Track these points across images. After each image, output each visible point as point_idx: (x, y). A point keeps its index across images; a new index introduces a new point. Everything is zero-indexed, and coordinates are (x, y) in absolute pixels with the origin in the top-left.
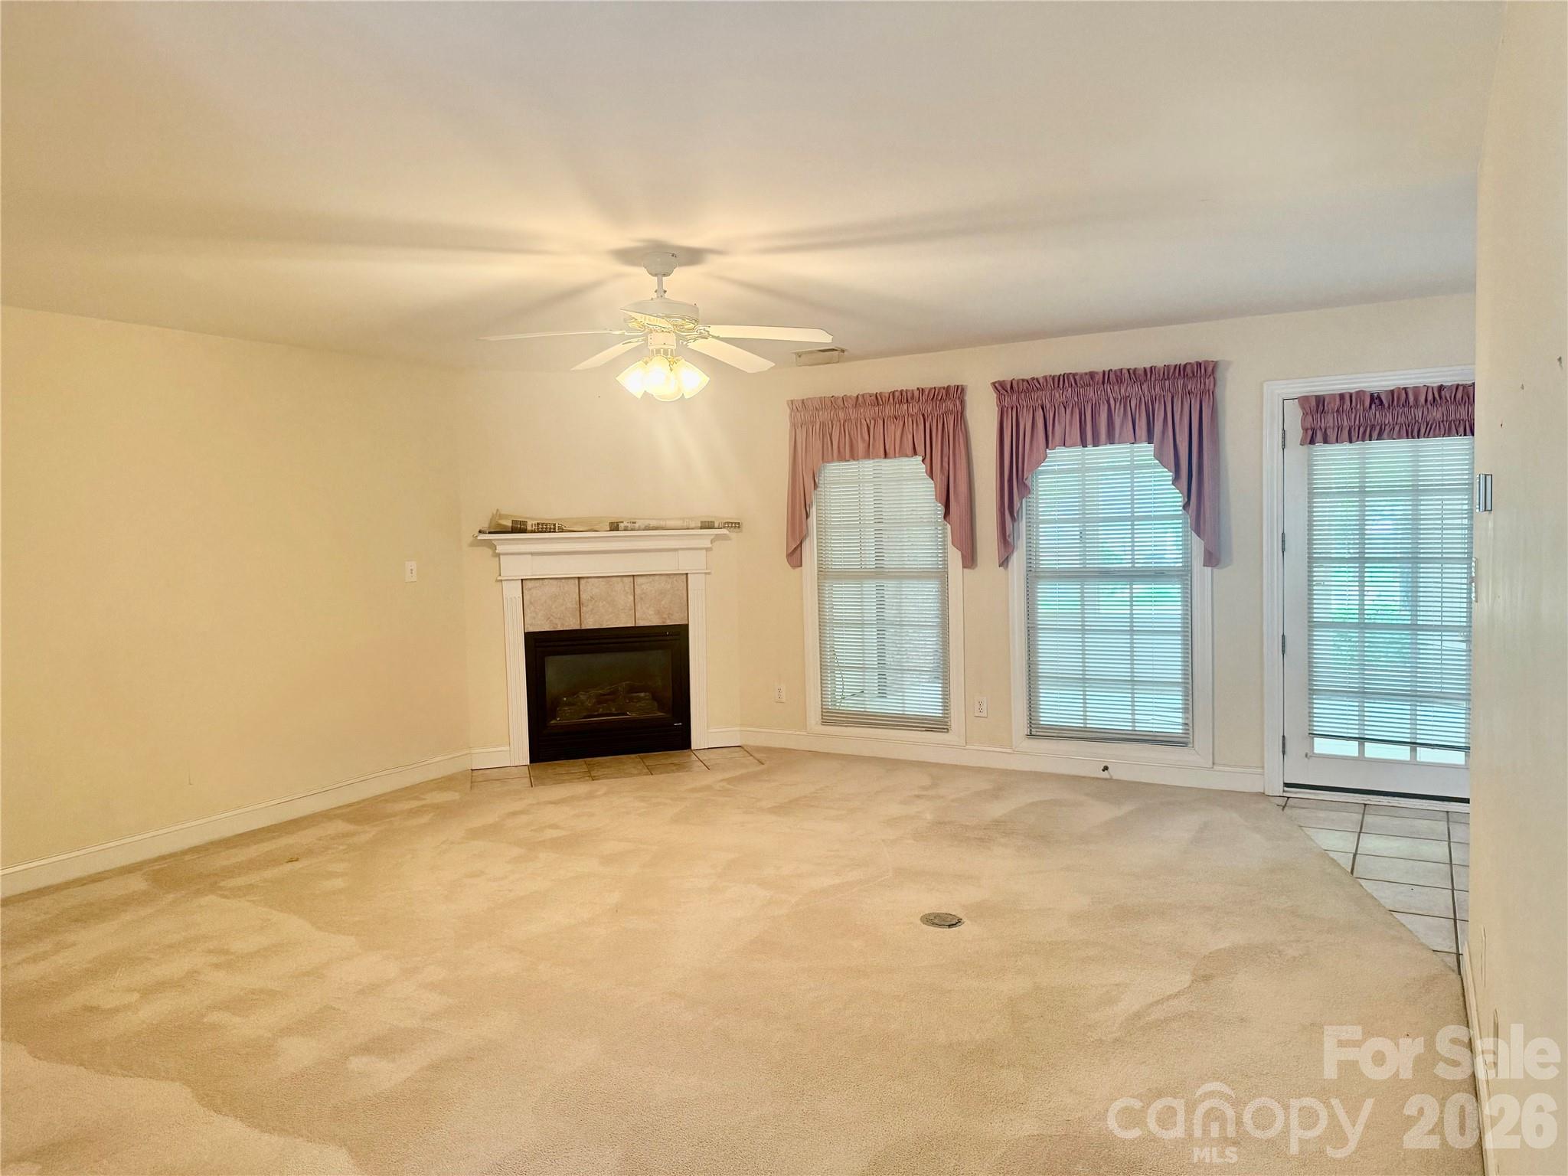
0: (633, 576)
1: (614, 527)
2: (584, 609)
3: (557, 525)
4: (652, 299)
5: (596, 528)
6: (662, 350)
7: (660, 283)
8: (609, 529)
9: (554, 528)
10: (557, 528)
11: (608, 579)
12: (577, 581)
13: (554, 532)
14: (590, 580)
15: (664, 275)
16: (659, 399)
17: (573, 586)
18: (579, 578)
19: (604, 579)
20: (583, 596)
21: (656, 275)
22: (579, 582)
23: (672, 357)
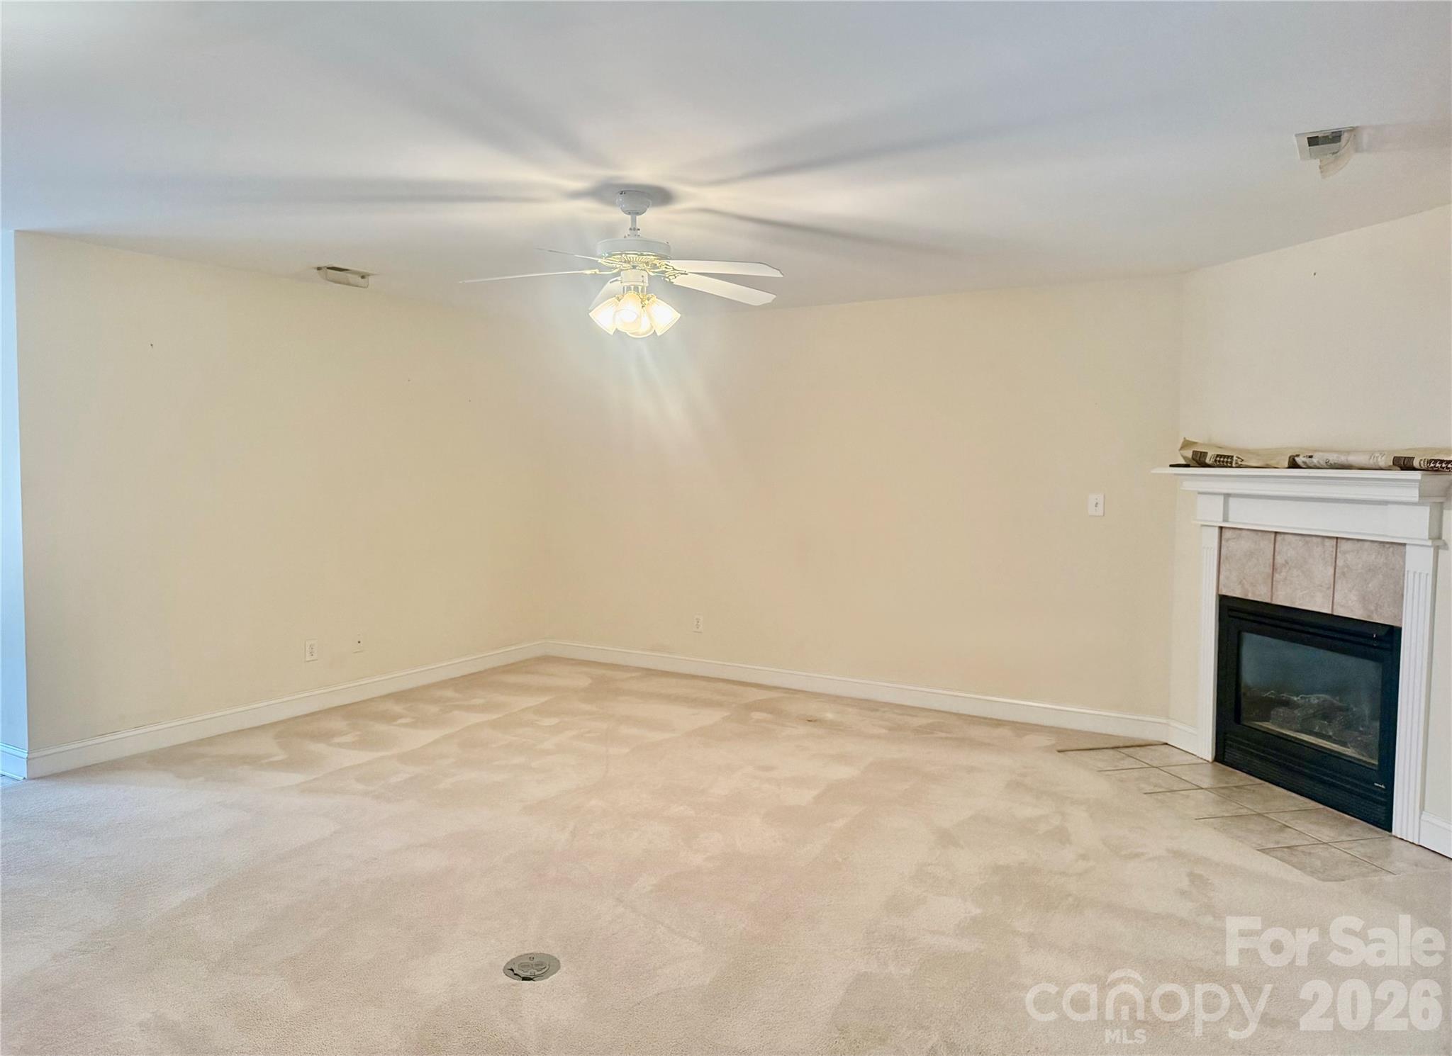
0: (1337, 538)
1: (1293, 465)
2: (1277, 576)
3: (1235, 458)
4: (625, 237)
5: (1272, 463)
6: (632, 287)
7: (634, 221)
8: (1287, 466)
9: (1231, 463)
10: (1234, 462)
11: (1308, 539)
12: (1273, 536)
13: (1231, 467)
14: (1286, 536)
15: (638, 214)
16: (630, 335)
17: (1266, 545)
18: (1276, 533)
19: (1303, 538)
20: (1279, 560)
21: (629, 214)
22: (1275, 537)
23: (644, 294)
